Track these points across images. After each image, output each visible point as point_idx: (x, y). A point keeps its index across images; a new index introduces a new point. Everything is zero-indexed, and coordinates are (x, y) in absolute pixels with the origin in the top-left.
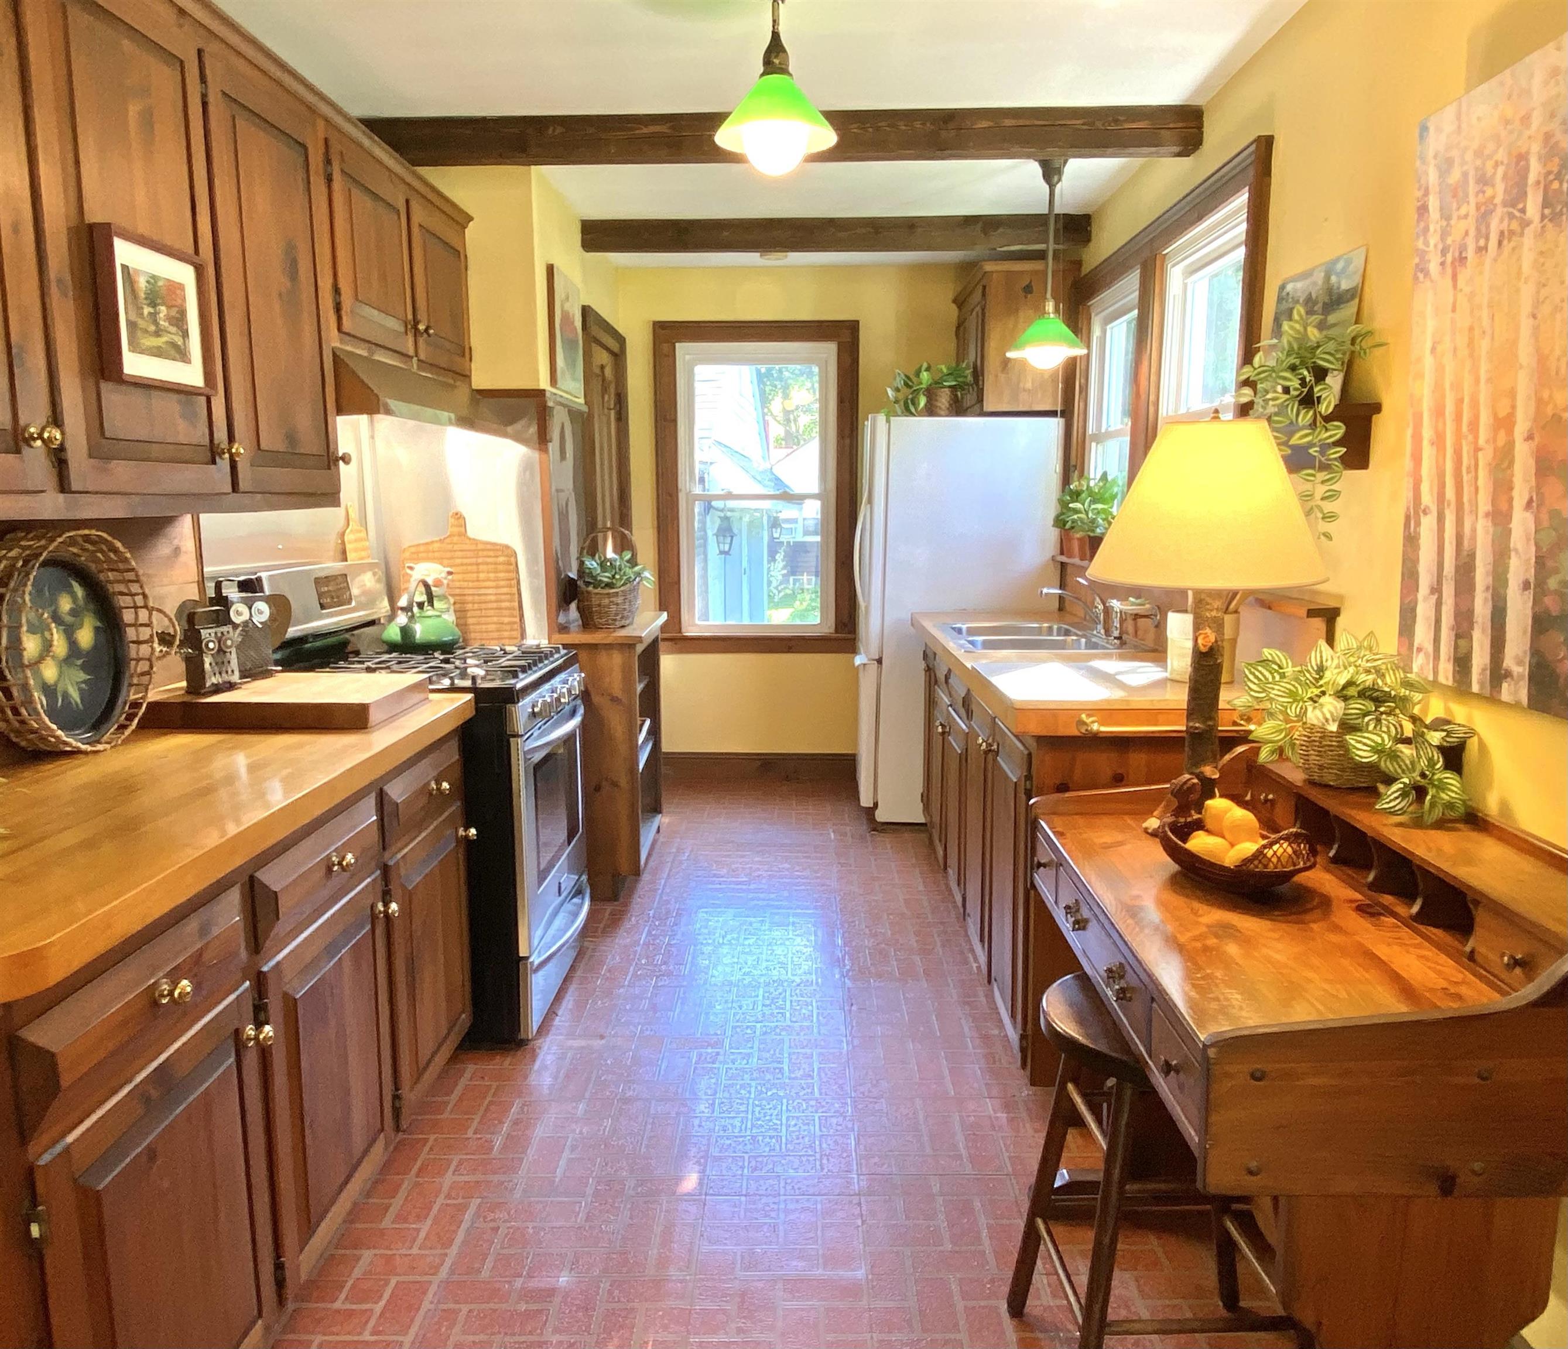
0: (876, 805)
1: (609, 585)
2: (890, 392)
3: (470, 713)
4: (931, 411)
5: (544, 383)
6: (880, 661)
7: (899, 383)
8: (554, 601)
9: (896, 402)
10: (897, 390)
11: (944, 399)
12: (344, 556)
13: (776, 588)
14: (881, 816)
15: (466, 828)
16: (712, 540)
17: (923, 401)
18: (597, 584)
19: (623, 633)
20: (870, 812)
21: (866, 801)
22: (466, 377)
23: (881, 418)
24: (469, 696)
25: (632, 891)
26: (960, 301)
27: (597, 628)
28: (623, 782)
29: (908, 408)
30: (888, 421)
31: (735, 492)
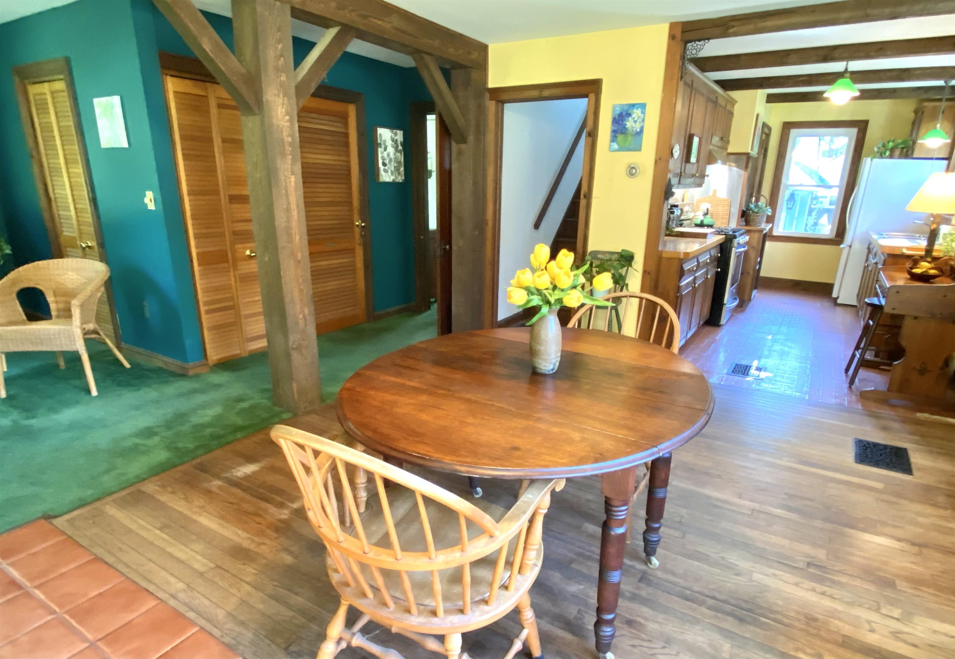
0: (838, 297)
1: (757, 213)
2: (876, 149)
3: (724, 240)
4: (891, 157)
5: (749, 151)
6: (850, 246)
7: (880, 145)
8: (740, 216)
9: (878, 152)
10: (879, 148)
11: (897, 152)
12: (683, 201)
13: (809, 228)
14: (839, 301)
15: (718, 268)
16: (785, 203)
17: (888, 153)
18: (753, 212)
19: (760, 227)
20: (836, 299)
21: (834, 295)
22: (727, 149)
23: (869, 159)
24: (724, 236)
25: (746, 306)
26: (916, 112)
27: (751, 226)
28: (751, 272)
29: (881, 155)
30: (872, 160)
31: (804, 184)
